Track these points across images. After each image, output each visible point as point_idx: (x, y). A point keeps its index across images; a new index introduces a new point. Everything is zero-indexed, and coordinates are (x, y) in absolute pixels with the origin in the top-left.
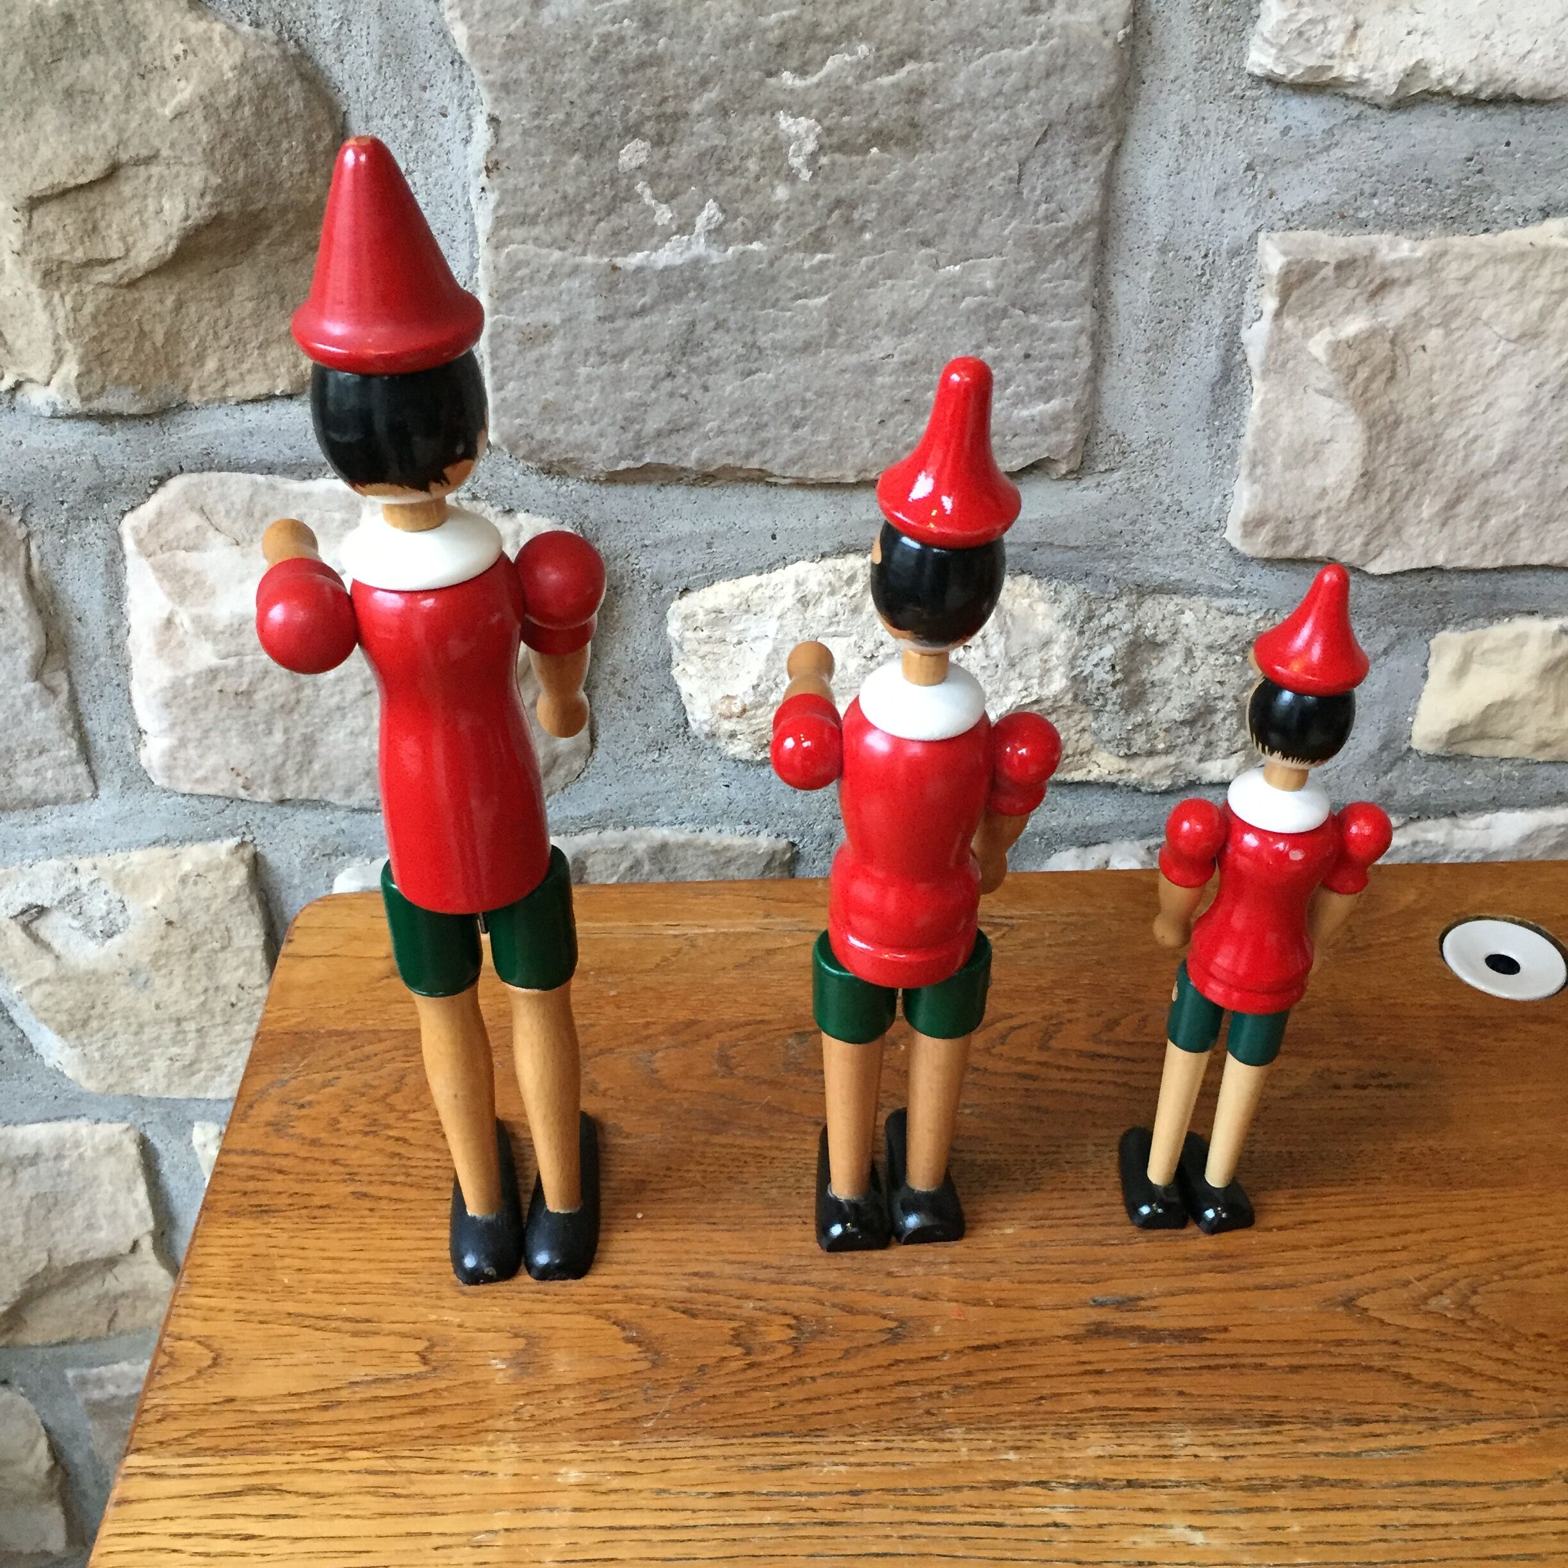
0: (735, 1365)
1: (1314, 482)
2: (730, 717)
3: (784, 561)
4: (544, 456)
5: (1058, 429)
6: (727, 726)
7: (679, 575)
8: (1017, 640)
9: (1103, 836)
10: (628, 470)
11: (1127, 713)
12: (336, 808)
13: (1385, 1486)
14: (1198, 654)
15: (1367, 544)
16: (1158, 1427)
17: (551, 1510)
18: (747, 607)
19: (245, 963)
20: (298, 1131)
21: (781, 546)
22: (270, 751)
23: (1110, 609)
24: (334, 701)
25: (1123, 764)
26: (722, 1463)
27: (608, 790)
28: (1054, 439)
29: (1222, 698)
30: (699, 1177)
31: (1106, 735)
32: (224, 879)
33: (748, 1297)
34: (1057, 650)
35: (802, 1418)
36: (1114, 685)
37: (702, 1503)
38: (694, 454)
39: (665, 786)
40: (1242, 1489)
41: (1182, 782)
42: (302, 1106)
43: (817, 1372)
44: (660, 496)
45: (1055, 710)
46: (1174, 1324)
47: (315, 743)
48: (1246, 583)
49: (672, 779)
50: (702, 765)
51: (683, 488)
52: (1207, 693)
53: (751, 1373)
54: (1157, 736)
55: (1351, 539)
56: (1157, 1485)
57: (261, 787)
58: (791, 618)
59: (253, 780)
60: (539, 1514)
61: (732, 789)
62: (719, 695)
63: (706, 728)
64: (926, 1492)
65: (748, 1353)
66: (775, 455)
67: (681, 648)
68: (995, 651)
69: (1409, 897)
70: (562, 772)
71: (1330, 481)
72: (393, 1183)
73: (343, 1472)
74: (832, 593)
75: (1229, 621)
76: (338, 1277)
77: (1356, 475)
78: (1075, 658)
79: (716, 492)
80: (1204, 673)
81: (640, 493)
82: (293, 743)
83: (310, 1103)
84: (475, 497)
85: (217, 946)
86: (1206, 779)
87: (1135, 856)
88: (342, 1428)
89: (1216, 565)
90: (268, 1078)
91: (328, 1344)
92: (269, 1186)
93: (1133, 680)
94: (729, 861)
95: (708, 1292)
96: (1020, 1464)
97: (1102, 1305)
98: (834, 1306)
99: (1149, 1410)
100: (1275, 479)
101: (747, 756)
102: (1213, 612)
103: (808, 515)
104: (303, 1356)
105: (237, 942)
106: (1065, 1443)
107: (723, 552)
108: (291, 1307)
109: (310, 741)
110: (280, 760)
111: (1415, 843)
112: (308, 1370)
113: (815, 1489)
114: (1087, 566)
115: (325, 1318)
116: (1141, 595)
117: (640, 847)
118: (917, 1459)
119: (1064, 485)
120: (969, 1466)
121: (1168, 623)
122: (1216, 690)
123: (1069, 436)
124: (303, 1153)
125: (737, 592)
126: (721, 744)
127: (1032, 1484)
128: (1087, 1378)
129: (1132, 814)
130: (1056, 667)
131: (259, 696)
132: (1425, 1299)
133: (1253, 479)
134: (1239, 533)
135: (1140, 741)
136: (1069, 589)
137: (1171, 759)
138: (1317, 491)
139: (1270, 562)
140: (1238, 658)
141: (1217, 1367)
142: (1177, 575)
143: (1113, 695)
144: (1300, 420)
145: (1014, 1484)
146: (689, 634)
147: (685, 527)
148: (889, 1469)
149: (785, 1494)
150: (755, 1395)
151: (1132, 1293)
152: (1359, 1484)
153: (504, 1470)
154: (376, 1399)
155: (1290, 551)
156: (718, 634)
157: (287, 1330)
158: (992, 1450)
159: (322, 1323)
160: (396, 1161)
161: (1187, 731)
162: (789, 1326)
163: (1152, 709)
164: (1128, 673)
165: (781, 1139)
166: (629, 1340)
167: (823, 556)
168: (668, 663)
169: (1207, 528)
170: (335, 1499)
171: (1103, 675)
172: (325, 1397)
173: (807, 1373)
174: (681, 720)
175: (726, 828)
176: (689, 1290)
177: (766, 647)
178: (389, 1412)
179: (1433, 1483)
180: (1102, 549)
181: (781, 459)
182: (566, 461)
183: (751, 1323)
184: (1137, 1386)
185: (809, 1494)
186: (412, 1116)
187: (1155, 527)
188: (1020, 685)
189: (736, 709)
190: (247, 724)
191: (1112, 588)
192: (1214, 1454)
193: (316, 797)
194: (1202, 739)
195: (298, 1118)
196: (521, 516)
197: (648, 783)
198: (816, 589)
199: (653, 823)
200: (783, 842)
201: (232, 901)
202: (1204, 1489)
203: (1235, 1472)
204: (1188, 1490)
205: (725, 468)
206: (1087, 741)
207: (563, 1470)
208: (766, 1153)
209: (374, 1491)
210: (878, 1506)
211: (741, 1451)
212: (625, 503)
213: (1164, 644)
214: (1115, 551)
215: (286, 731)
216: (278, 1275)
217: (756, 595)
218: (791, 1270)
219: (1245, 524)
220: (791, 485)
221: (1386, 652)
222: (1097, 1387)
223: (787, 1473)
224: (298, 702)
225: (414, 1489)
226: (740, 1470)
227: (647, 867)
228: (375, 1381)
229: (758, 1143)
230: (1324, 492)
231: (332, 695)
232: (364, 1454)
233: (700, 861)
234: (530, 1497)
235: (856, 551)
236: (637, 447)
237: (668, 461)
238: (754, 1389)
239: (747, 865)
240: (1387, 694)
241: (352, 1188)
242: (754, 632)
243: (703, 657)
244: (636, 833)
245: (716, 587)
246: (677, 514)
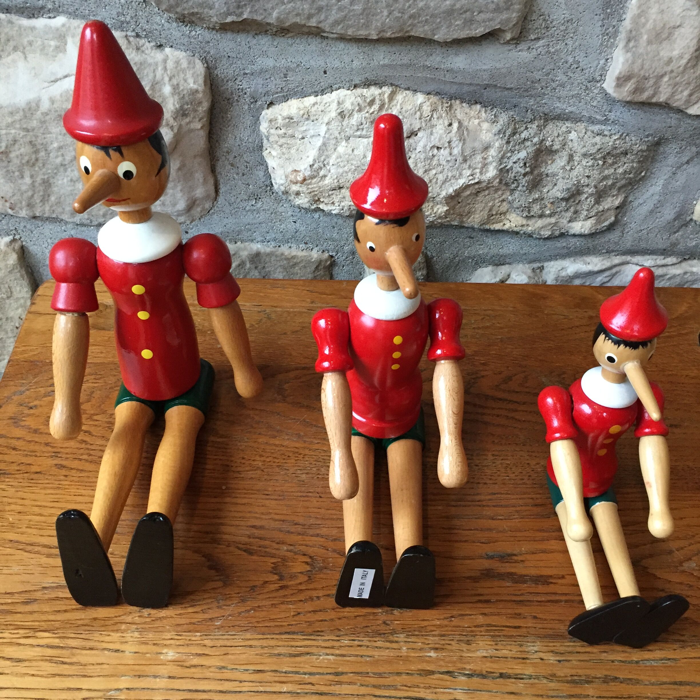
0: (273, 587)
1: (665, 54)
2: (296, 183)
3: (331, 89)
4: (179, 10)
5: (508, 9)
6: (295, 188)
7: (267, 94)
8: (469, 145)
9: (508, 260)
10: (233, 22)
11: (530, 192)
12: (66, 223)
13: (653, 684)
14: (576, 158)
15: (690, 95)
16: (520, 639)
17: (155, 677)
18: (307, 116)
19: (21, 306)
20: (27, 423)
21: (329, 79)
22: (24, 188)
23: (526, 128)
24: (59, 160)
25: (524, 222)
26: (260, 651)
27: (226, 221)
28: (505, 16)
29: (588, 185)
30: (260, 464)
31: (516, 204)
32: (4, 259)
33: (283, 543)
34: (493, 152)
35: (310, 623)
36: (525, 175)
37: (246, 677)
38: (275, 14)
39: (258, 221)
40: (568, 682)
41: (557, 233)
42: (31, 408)
43: (321, 593)
44: (254, 41)
45: (488, 188)
46: (533, 572)
47: (50, 185)
48: (612, 116)
49: (262, 217)
50: (281, 209)
51: (270, 37)
52: (579, 182)
53: (282, 593)
54: (546, 206)
55: (682, 92)
56: (518, 677)
57: (21, 209)
58: (334, 125)
59: (16, 204)
60: (148, 679)
61: (298, 224)
62: (290, 169)
63: (283, 188)
64: (380, 675)
65: (281, 578)
66: (326, 18)
67: (268, 140)
68: (456, 151)
69: (682, 308)
70: (199, 209)
71: (676, 53)
72: (80, 460)
73: (32, 646)
74: (360, 110)
75: (598, 139)
76: (43, 519)
77: (692, 50)
78: (502, 158)
79: (290, 41)
80: (578, 170)
81: (241, 38)
82: (37, 184)
83: (36, 406)
84: (138, 36)
85: (5, 296)
86: (572, 232)
87: (525, 273)
88: (35, 616)
89: (595, 104)
90: (13, 389)
91: (32, 562)
92: (6, 458)
93: (536, 172)
94: (295, 264)
95: (260, 538)
96: (438, 659)
97: (491, 558)
98: (334, 551)
99: (515, 627)
100: (641, 50)
101: (307, 206)
102: (589, 133)
103: (347, 59)
104: (16, 568)
105: (16, 295)
106: (464, 647)
107: (294, 79)
108: (11, 536)
109: (47, 184)
110: (30, 193)
111: (685, 273)
112: (17, 578)
113: (314, 670)
114: (515, 101)
115: (31, 545)
116: (546, 120)
117: (244, 254)
118: (376, 653)
119: (507, 48)
120: (406, 659)
121: (561, 139)
122: (584, 181)
123: (514, 15)
124: (28, 438)
125: (302, 106)
126: (292, 198)
127: (443, 673)
128: (480, 605)
129: (525, 250)
130: (491, 163)
131: (12, 155)
132: (681, 563)
133: (627, 49)
134: (614, 84)
135: (536, 209)
136: (503, 114)
137: (553, 220)
138: (666, 59)
139: (629, 103)
140: (601, 162)
141: (557, 601)
142: (570, 109)
143: (523, 181)
144: (662, 12)
145: (432, 673)
146: (273, 131)
147: (270, 63)
148: (359, 659)
149: (297, 673)
150: (283, 607)
151: (509, 551)
152: (638, 682)
153: (129, 648)
154: (57, 599)
155: (644, 97)
156: (290, 132)
157: (9, 551)
158: (421, 649)
159: (29, 548)
160: (83, 446)
161: (564, 204)
162: (307, 563)
163: (545, 190)
164: (533, 168)
165: (311, 443)
166: (211, 568)
167: (355, 86)
168: (261, 147)
169: (593, 80)
170: (27, 664)
171: (518, 169)
172: (27, 596)
173: (315, 594)
174: (268, 183)
175: (294, 246)
176: (249, 537)
177: (318, 142)
178: (64, 608)
179: (681, 683)
180: (527, 91)
181: (331, 20)
182: (193, 14)
183: (284, 559)
184: (509, 611)
185: (310, 674)
186: (95, 417)
187: (561, 77)
188: (469, 172)
189: (300, 179)
190: (8, 171)
191: (530, 115)
192: (552, 658)
193: (54, 216)
194: (572, 209)
195: (29, 415)
196: (168, 50)
197: (249, 218)
198: (350, 108)
199: (252, 241)
200: (326, 255)
201: (10, 272)
202: (545, 681)
203: (563, 671)
204: (536, 681)
205: (295, 25)
206: (505, 207)
207: (165, 651)
208: (301, 451)
209: (50, 660)
210: (350, 683)
211: (272, 643)
212: (232, 45)
213: (556, 151)
214: (533, 92)
215: (32, 176)
216: (7, 515)
217: (313, 109)
218: (310, 526)
219: (618, 79)
220: (337, 39)
221: (688, 162)
222: (486, 611)
223: (298, 659)
224: (37, 160)
225: (74, 660)
226: (271, 655)
227: (248, 265)
228: (57, 587)
229: (297, 445)
230: (670, 61)
231: (57, 157)
232: (46, 634)
233: (279, 264)
234: (145, 668)
235: (375, 84)
236: (239, 7)
237: (259, 18)
238: (282, 603)
239: (305, 267)
240: (684, 187)
241: (55, 462)
242: (312, 132)
243: (281, 146)
244: (242, 246)
245: (289, 102)
246: (265, 54)
